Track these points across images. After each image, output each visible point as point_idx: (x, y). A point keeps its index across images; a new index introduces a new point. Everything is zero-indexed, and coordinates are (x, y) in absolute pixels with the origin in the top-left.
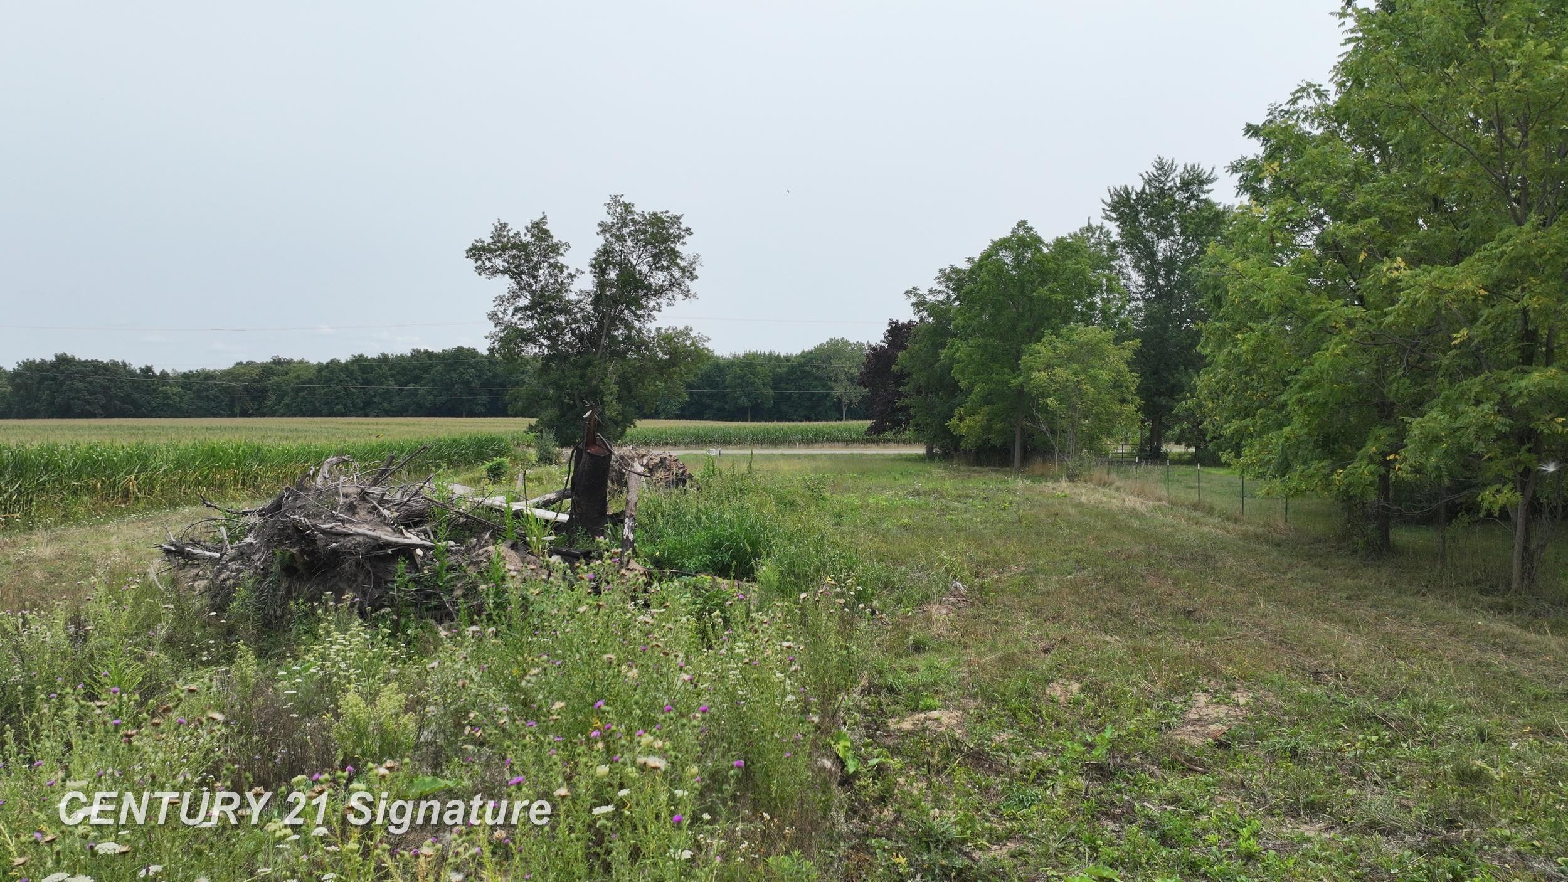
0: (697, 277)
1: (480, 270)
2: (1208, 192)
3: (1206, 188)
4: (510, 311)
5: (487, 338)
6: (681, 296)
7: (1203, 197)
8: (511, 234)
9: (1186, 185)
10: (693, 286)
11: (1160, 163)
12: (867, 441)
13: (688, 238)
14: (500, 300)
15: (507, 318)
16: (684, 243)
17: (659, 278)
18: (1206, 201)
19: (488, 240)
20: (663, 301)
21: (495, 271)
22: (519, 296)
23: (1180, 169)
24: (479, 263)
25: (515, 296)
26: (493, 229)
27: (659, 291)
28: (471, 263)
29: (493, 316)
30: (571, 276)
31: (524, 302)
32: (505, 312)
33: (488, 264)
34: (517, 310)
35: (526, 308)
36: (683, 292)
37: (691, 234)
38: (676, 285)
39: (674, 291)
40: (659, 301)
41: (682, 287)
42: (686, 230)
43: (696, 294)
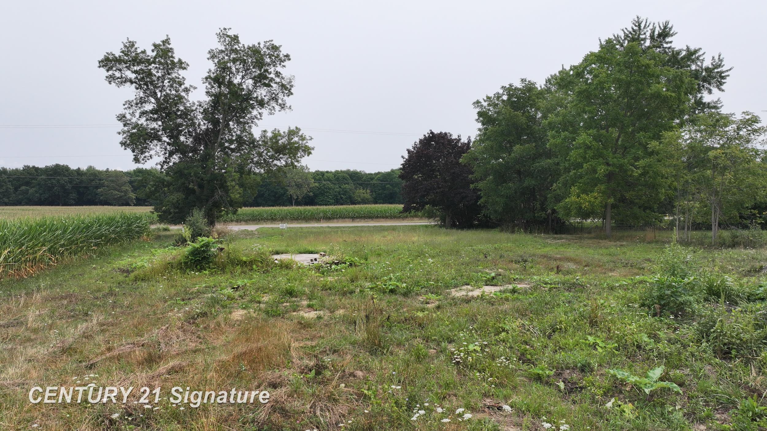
0: (292, 94)
1: (111, 79)
4: (137, 115)
5: (119, 133)
6: (277, 108)
8: (139, 51)
10: (289, 100)
11: (638, 21)
13: (286, 63)
14: (129, 104)
15: (134, 120)
16: (284, 66)
17: (262, 93)
19: (118, 54)
20: (265, 111)
21: (124, 81)
22: (145, 102)
24: (110, 73)
25: (142, 101)
26: (122, 46)
27: (261, 104)
28: (103, 72)
29: (122, 118)
30: (187, 90)
31: (148, 107)
32: (133, 114)
33: (118, 74)
34: (143, 113)
35: (152, 112)
36: (280, 105)
37: (289, 59)
38: (275, 99)
39: (273, 103)
40: (260, 111)
41: (280, 101)
42: (285, 56)
43: (290, 108)
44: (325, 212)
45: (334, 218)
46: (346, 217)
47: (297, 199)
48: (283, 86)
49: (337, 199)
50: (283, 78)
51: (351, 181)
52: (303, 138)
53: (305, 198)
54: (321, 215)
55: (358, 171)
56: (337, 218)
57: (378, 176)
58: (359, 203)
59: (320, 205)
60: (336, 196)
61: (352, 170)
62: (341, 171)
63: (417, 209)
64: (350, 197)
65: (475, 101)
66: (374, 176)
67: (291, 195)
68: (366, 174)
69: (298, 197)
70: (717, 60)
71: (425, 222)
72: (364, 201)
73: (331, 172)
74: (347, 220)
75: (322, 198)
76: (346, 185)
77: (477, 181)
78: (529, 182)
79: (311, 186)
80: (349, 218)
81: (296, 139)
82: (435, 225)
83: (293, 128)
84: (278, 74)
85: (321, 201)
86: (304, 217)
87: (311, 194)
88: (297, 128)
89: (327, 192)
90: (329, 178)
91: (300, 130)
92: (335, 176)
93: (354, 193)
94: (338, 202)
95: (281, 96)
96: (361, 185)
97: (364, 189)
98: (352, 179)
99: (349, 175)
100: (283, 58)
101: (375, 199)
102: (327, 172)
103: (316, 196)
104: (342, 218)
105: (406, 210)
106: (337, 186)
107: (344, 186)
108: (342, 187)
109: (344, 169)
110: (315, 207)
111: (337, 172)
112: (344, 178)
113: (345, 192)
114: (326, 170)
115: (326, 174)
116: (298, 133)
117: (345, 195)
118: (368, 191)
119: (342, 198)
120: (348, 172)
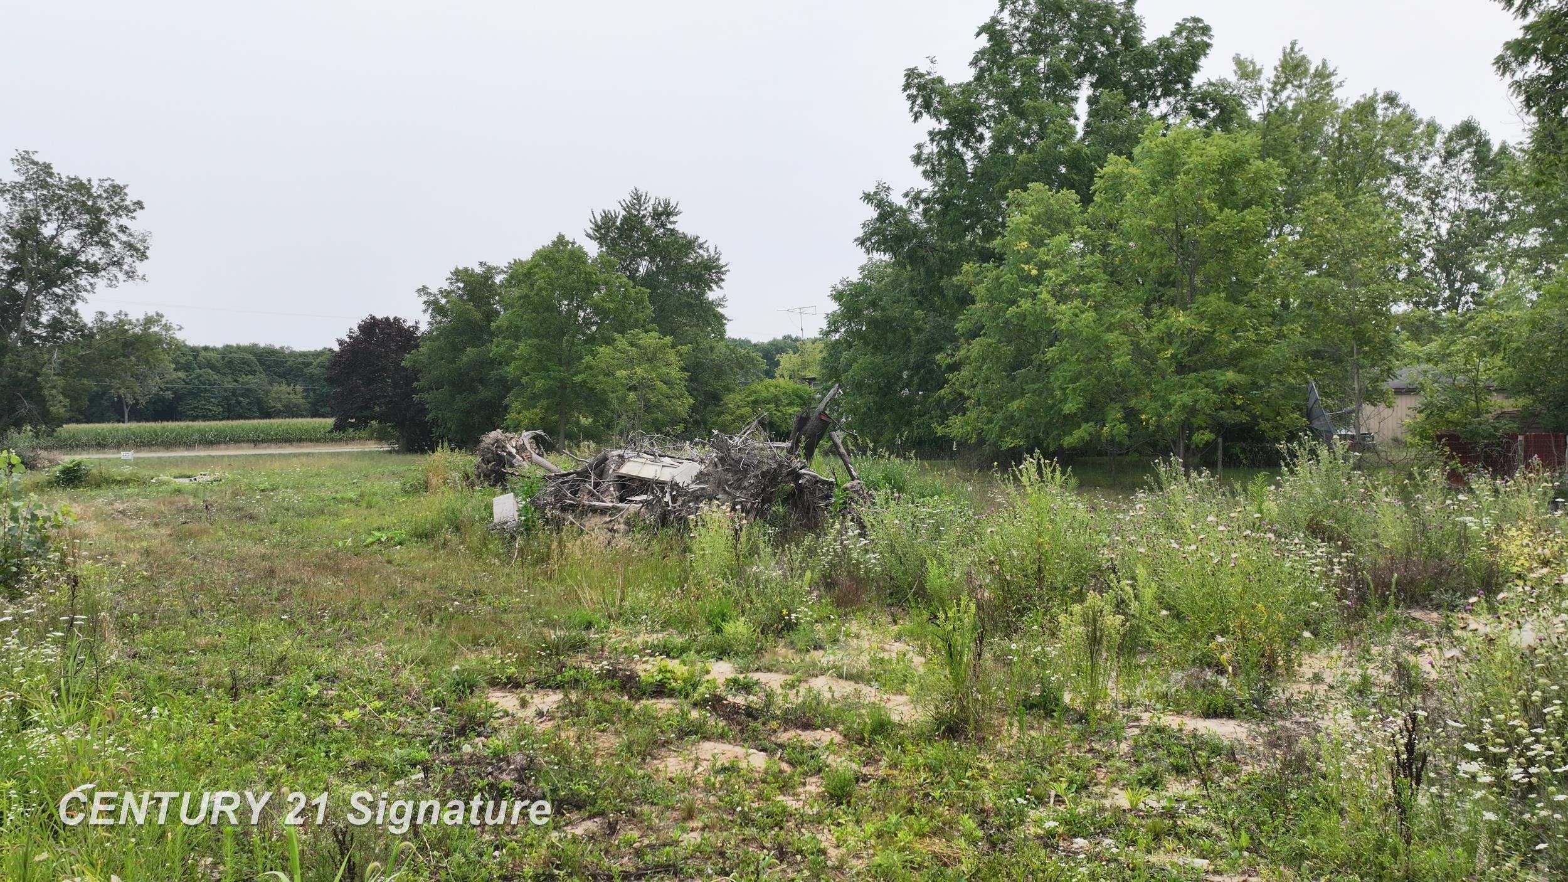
0: (147, 258)
2: (675, 223)
3: (672, 219)
6: (121, 276)
7: (669, 226)
9: (656, 215)
10: (141, 267)
11: (636, 194)
12: (332, 440)
13: (138, 213)
16: (133, 218)
17: (94, 254)
18: (673, 230)
20: (101, 283)
23: (652, 201)
27: (94, 269)
36: (127, 273)
37: (142, 208)
38: (118, 264)
39: (115, 270)
40: (92, 281)
41: (125, 267)
42: (135, 203)
43: (143, 278)
44: (202, 432)
45: (219, 443)
46: (243, 441)
47: (137, 404)
48: (131, 246)
49: (229, 405)
50: (131, 235)
51: (259, 368)
52: (167, 328)
53: (154, 403)
54: (196, 437)
55: (277, 347)
56: (225, 443)
57: (321, 359)
58: (277, 414)
59: (194, 418)
60: (226, 398)
61: (262, 345)
62: (239, 347)
63: (356, 427)
64: (259, 402)
65: (420, 287)
66: (310, 359)
67: (119, 397)
68: (293, 354)
69: (137, 400)
70: (713, 254)
71: (372, 447)
72: (291, 411)
73: (214, 349)
74: (244, 445)
75: (193, 403)
76: (250, 377)
77: (422, 390)
78: (484, 393)
79: (168, 377)
80: (248, 441)
81: (155, 329)
82: (390, 452)
83: (152, 313)
84: (123, 229)
85: (193, 409)
86: (162, 442)
87: (169, 395)
88: (157, 314)
89: (206, 390)
90: (209, 361)
91: (162, 316)
92: (223, 358)
93: (267, 393)
94: (230, 413)
95: (128, 260)
96: (283, 376)
97: (289, 385)
98: (262, 363)
99: (255, 354)
100: (132, 207)
101: (314, 404)
102: (206, 349)
103: (179, 397)
104: (236, 442)
105: (339, 427)
106: (229, 379)
107: (243, 379)
108: (240, 380)
109: (245, 342)
110: (182, 424)
111: (228, 348)
112: (244, 362)
113: (247, 393)
114: (202, 345)
115: (203, 353)
116: (159, 321)
117: (248, 397)
118: (299, 388)
119: (239, 403)
120: (253, 350)
